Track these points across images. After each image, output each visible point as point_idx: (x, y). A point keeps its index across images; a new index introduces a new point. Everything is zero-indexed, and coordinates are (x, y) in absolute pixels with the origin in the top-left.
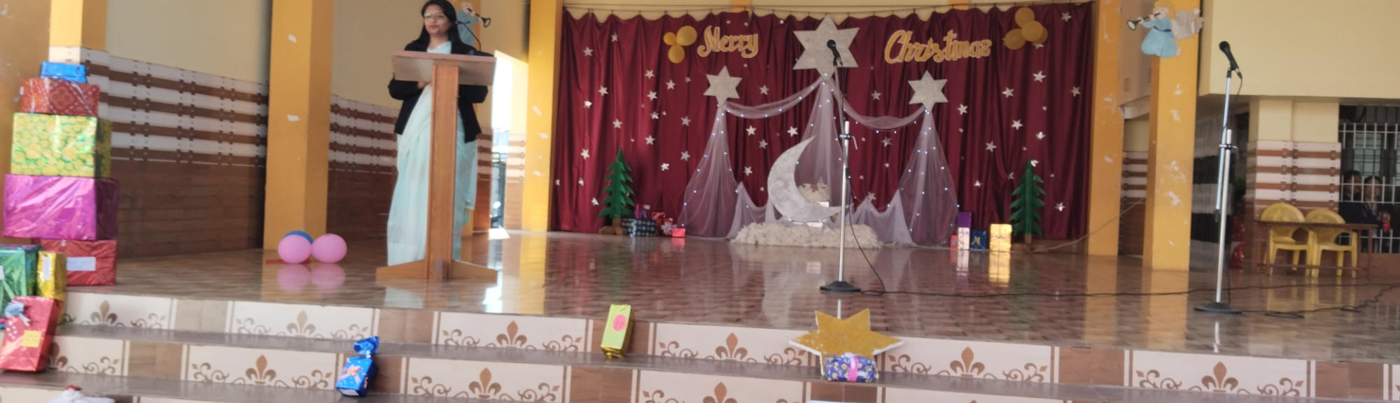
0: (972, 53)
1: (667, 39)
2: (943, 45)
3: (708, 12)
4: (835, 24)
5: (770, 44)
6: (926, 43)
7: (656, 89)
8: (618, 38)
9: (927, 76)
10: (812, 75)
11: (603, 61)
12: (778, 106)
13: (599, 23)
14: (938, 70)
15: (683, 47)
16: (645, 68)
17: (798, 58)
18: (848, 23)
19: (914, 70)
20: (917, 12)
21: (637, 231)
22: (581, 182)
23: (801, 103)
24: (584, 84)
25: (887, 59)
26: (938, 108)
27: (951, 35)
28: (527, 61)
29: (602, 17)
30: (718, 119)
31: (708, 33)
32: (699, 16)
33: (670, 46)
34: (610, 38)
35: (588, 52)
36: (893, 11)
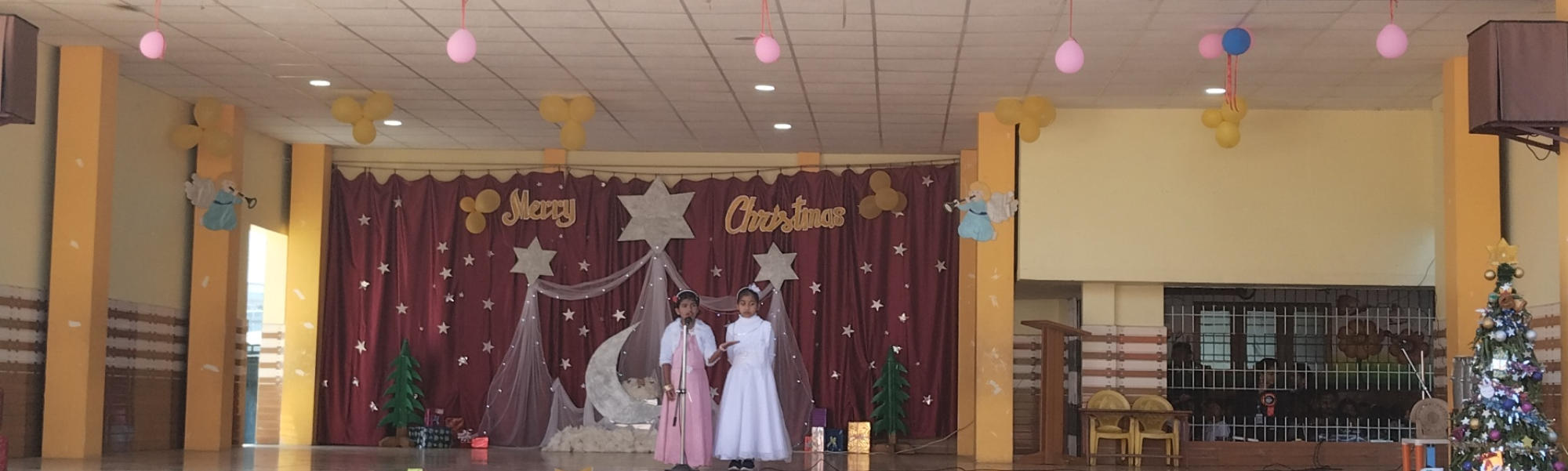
0: (824, 222)
1: (464, 204)
2: (791, 213)
3: (515, 172)
4: (668, 188)
5: (589, 210)
6: (772, 211)
7: (450, 266)
8: (402, 204)
9: (774, 249)
10: (642, 247)
11: (383, 231)
12: (600, 285)
13: (379, 184)
14: (786, 242)
15: (483, 214)
16: (436, 240)
17: (625, 227)
18: (681, 187)
19: (759, 242)
20: (760, 174)
21: (426, 442)
22: (356, 382)
23: (629, 279)
24: (360, 260)
25: (728, 228)
26: (787, 285)
27: (800, 201)
28: (287, 233)
29: (382, 177)
30: (528, 302)
31: (514, 197)
32: (504, 176)
33: (468, 213)
34: (393, 203)
35: (364, 220)
36: (733, 173)
